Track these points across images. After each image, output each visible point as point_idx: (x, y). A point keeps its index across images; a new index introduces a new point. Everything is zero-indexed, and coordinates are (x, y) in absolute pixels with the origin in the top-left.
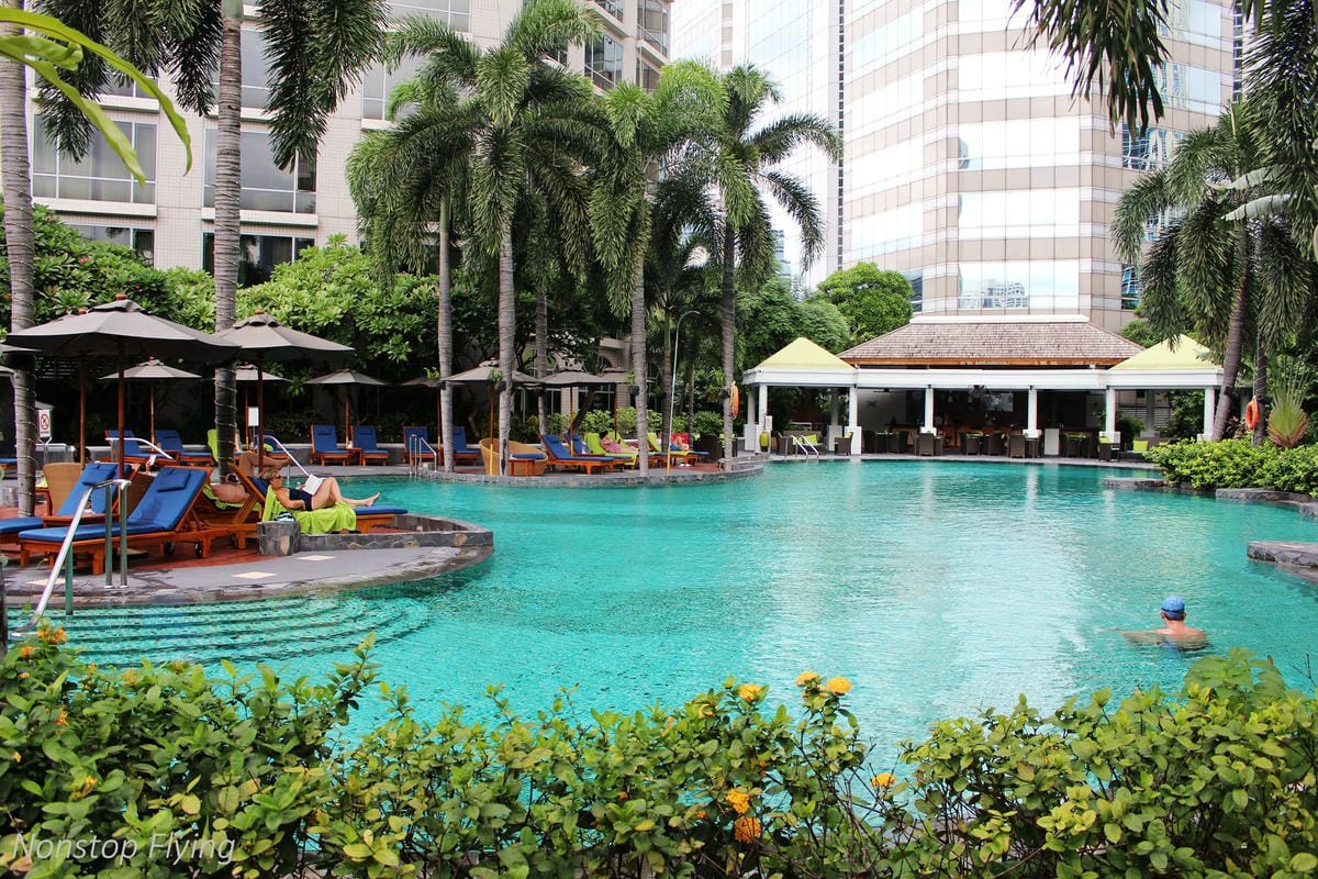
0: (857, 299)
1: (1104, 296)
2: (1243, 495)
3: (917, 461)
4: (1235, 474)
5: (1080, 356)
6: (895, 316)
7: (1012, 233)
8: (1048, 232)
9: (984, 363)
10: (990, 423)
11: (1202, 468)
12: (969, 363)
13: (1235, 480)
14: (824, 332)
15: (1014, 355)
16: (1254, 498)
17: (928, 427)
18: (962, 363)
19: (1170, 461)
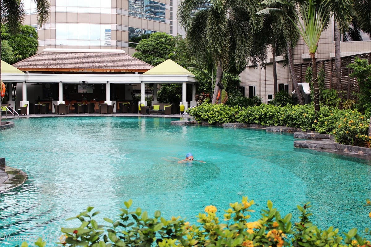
0: (12, 39)
1: (122, 41)
2: (235, 125)
3: (59, 117)
4: (226, 118)
5: (124, 68)
6: (31, 48)
7: (81, 10)
8: (97, 11)
9: (81, 71)
10: (85, 98)
11: (213, 115)
12: (75, 71)
13: (227, 119)
14: (4, 55)
15: (95, 67)
16: (239, 126)
17: (61, 101)
18: (71, 71)
19: (198, 113)
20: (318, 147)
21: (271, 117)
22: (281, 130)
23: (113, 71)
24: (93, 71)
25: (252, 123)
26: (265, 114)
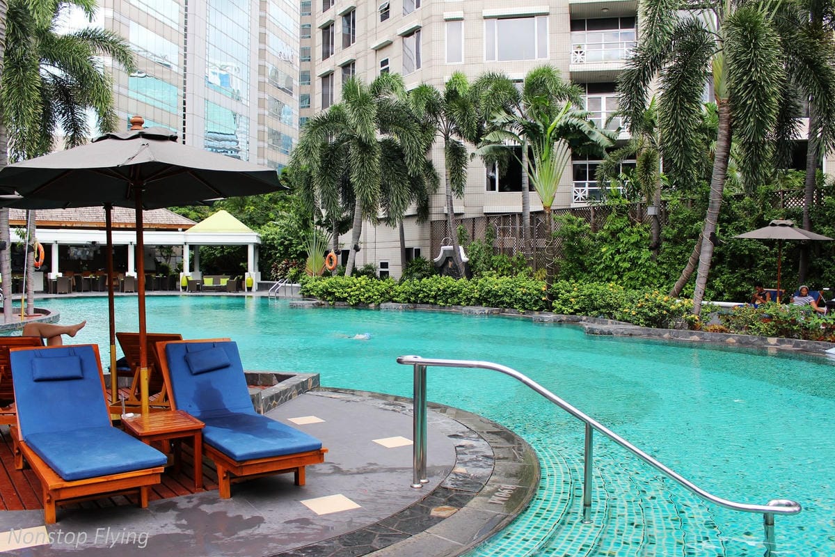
2: (392, 307)
4: (377, 295)
11: (356, 293)
20: (626, 333)
21: (453, 294)
22: (486, 312)
23: (130, 227)
24: (98, 226)
25: (422, 303)
26: (444, 290)
